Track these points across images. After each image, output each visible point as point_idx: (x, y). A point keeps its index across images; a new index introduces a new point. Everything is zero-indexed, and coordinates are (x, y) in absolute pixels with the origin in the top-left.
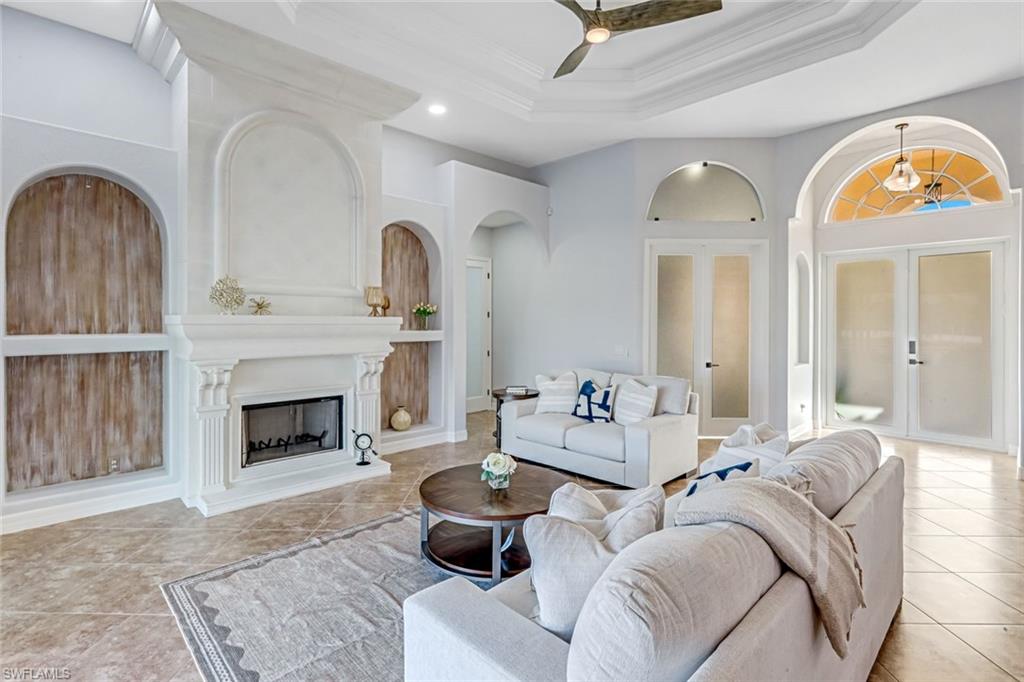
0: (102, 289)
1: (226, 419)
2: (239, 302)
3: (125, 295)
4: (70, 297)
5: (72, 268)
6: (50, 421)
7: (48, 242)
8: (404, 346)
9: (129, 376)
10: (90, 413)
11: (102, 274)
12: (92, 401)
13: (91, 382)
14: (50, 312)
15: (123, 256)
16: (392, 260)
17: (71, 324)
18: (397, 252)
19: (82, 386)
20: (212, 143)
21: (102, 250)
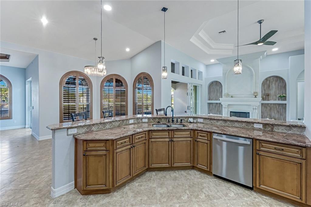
0: (217, 95)
1: (227, 113)
2: (229, 96)
3: (220, 95)
4: (214, 96)
5: (214, 92)
6: (212, 110)
7: (212, 90)
8: (276, 105)
9: (220, 106)
10: (216, 110)
11: (217, 93)
12: (216, 109)
13: (216, 107)
14: (212, 98)
15: (219, 90)
16: (272, 84)
17: (214, 99)
18: (274, 83)
19: (215, 107)
20: (226, 74)
21: (217, 90)
